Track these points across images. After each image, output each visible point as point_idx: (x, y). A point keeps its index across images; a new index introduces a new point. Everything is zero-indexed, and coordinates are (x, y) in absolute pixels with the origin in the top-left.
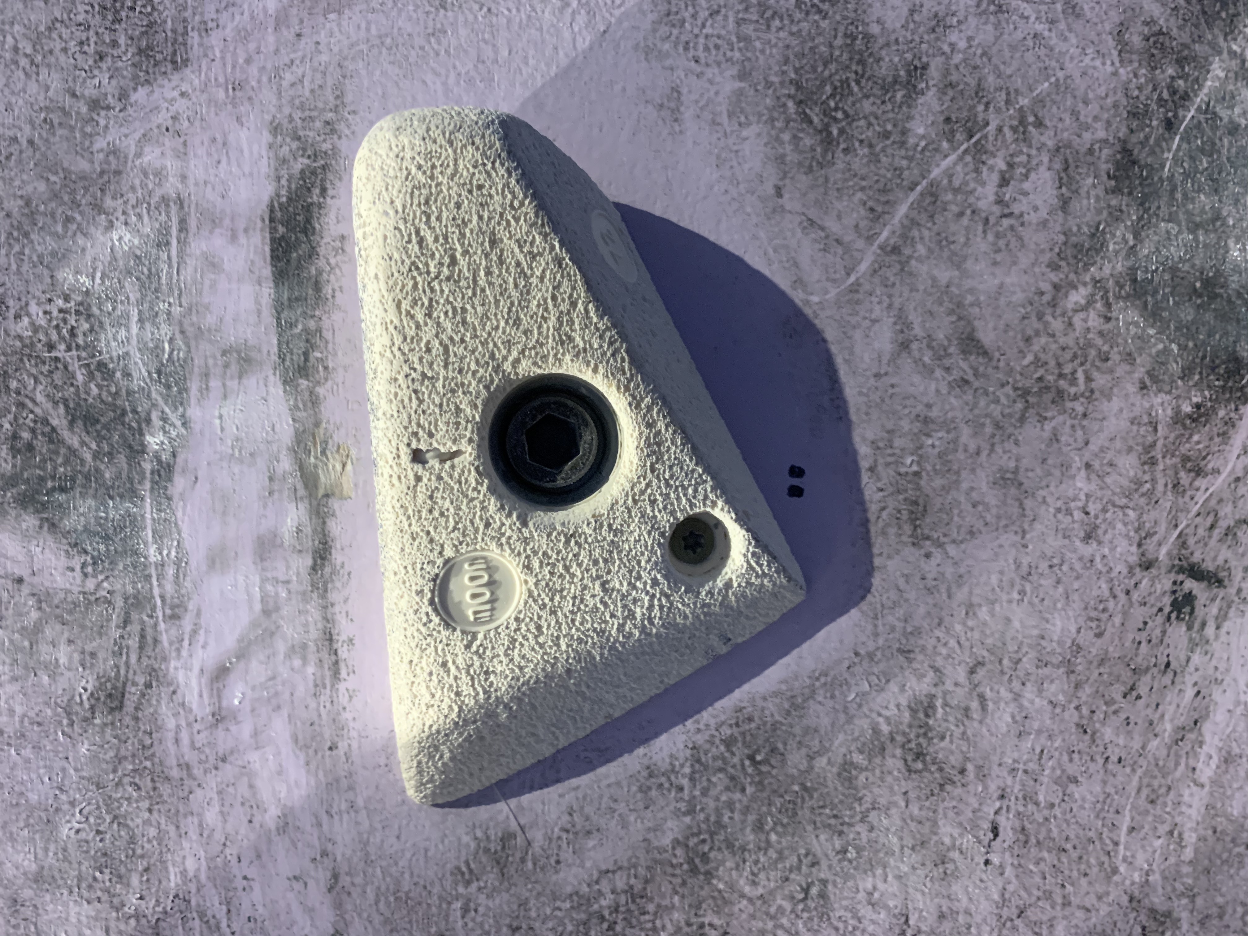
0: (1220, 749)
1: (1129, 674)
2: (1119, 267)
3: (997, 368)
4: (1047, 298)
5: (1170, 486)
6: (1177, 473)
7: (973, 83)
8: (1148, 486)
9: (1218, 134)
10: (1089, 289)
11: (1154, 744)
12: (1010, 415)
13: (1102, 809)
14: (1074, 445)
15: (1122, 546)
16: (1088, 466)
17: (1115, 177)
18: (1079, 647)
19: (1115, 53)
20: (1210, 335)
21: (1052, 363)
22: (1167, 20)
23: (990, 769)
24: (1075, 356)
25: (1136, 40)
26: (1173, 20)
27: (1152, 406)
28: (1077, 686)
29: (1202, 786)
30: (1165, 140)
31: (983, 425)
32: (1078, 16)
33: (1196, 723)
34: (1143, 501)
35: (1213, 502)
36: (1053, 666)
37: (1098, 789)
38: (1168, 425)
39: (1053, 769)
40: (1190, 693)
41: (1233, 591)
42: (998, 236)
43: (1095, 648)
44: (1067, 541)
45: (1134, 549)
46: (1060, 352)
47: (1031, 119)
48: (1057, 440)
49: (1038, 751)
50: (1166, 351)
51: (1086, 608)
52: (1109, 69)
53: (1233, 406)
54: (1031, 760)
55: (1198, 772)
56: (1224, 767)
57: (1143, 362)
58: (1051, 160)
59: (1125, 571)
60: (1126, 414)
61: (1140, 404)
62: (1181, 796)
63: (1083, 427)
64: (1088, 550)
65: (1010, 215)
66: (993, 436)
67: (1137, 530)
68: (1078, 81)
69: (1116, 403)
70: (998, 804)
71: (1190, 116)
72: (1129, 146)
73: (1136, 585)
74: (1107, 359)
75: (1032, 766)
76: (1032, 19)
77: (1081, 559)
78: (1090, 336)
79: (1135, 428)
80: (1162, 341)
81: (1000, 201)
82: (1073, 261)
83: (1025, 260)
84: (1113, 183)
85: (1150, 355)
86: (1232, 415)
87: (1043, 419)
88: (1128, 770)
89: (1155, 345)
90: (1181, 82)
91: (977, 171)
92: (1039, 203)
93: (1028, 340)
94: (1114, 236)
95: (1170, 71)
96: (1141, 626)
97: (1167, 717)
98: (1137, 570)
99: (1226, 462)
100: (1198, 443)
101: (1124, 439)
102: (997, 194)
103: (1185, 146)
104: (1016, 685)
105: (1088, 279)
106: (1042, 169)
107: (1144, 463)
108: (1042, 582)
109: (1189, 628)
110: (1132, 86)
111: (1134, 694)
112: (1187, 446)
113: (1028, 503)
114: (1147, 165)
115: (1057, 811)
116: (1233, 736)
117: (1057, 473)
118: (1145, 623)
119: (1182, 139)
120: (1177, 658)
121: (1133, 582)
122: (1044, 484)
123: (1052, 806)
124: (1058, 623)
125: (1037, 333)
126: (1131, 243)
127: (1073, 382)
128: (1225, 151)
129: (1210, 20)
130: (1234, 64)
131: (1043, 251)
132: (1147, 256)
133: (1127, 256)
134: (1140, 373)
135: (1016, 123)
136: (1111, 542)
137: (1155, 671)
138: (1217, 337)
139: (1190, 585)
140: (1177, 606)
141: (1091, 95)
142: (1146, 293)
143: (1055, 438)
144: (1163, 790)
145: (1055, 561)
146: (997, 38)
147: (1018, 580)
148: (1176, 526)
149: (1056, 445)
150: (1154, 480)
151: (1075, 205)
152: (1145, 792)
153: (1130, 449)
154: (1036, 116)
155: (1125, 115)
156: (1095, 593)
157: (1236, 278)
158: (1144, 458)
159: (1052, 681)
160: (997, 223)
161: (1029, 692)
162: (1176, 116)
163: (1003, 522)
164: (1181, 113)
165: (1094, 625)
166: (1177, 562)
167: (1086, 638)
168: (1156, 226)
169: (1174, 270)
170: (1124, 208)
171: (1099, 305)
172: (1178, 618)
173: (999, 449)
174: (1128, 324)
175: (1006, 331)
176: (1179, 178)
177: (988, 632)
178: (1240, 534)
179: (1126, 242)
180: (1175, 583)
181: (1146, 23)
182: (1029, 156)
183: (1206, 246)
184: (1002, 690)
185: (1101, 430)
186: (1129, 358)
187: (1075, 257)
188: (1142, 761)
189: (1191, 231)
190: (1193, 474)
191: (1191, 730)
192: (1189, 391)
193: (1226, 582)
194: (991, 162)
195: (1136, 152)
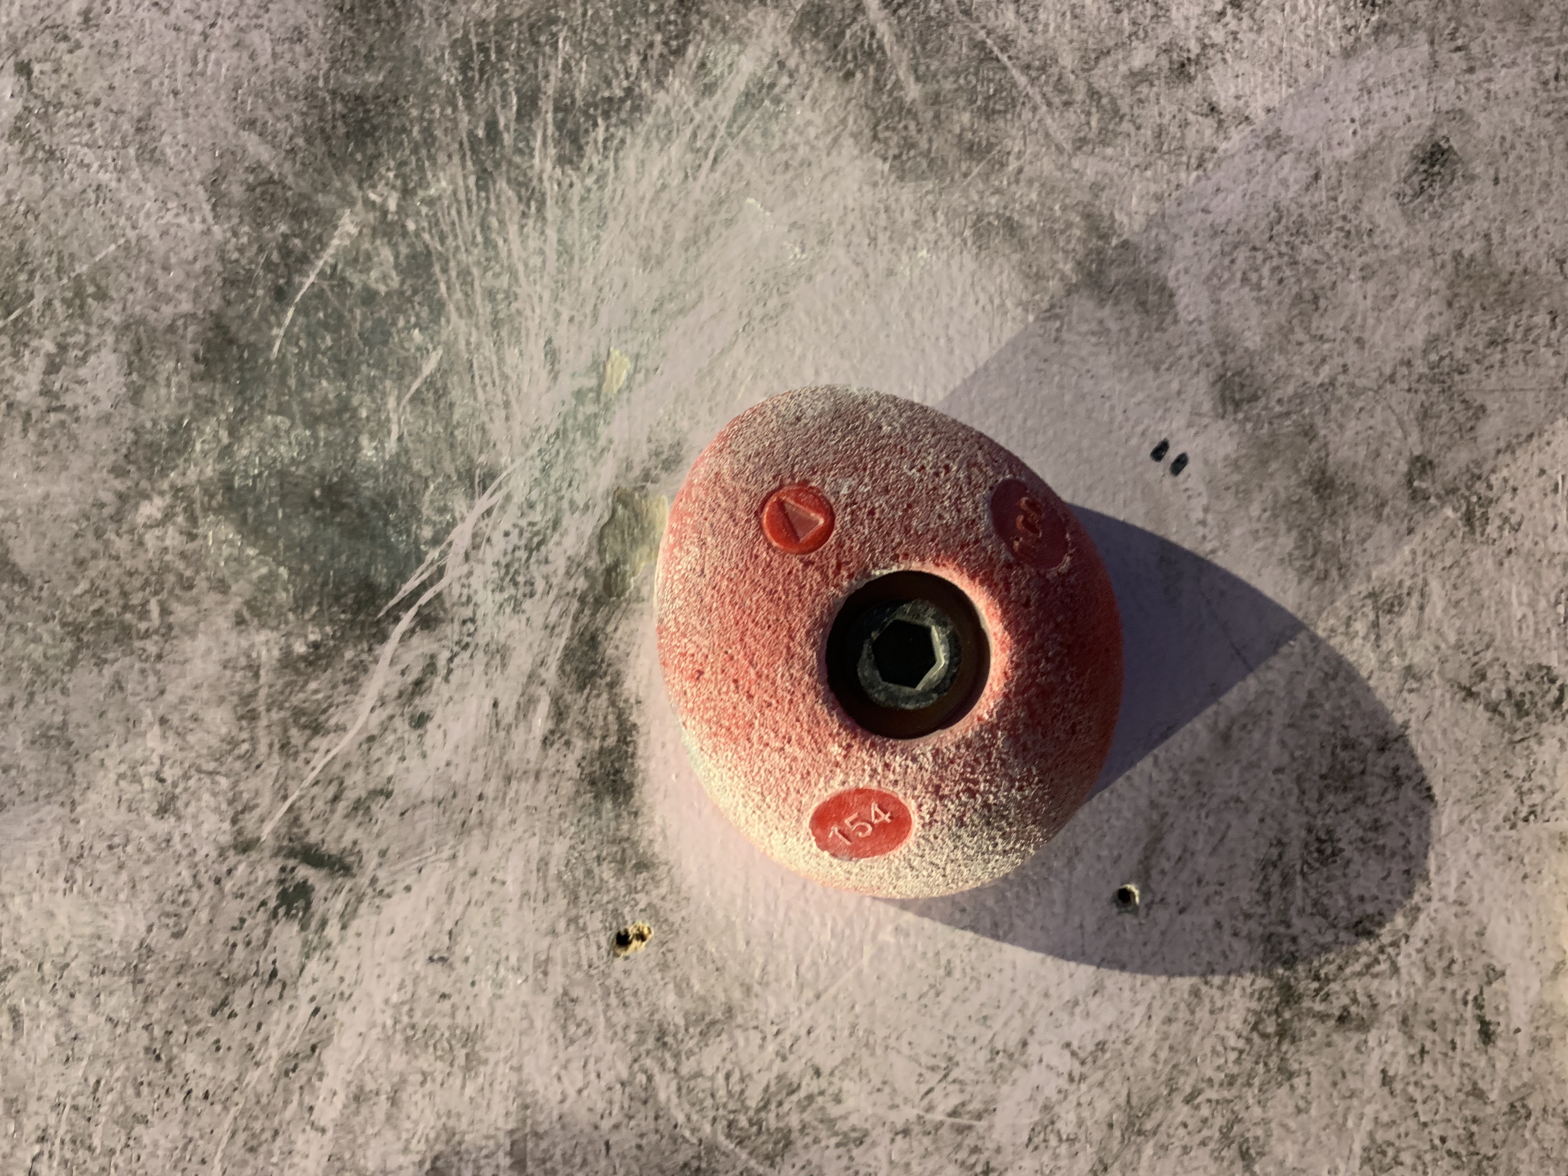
0: (349, 1084)
1: (219, 985)
2: (209, 472)
3: (39, 599)
4: (107, 512)
5: (277, 746)
6: (286, 730)
7: (14, 246)
8: (245, 747)
9: (348, 303)
10: (168, 499)
11: (253, 1076)
12: (56, 658)
13: (181, 1158)
14: (144, 695)
15: (210, 822)
16: (163, 721)
17: (206, 361)
18: (150, 951)
19: (207, 207)
20: (334, 554)
21: (115, 592)
22: (279, 166)
23: (26, 1104)
24: (147, 583)
25: (237, 191)
26: (287, 166)
27: (252, 646)
28: (147, 1000)
29: (323, 1131)
30: (274, 312)
31: (19, 669)
32: (157, 162)
33: (313, 1048)
34: (238, 765)
35: (336, 768)
36: (114, 973)
37: (175, 1131)
38: (275, 670)
39: (114, 1106)
40: (305, 1010)
41: (364, 881)
42: (42, 435)
43: (173, 951)
44: (133, 816)
45: (226, 825)
46: (125, 579)
47: (91, 289)
48: (121, 688)
49: (92, 1081)
50: (272, 576)
51: (160, 900)
52: (198, 226)
53: (365, 646)
54: (81, 1094)
55: (316, 1111)
56: (353, 1106)
57: (241, 589)
58: (117, 341)
59: (214, 854)
60: (215, 655)
61: (236, 643)
62: (292, 1142)
63: (157, 673)
64: (161, 827)
65: (61, 408)
66: (32, 683)
67: (230, 803)
68: (156, 242)
69: (202, 642)
70: (37, 1149)
71: (308, 282)
72: (225, 321)
73: (229, 872)
74: (191, 587)
75: (82, 1101)
76: (95, 166)
77: (152, 838)
78: (168, 558)
79: (228, 673)
80: (266, 563)
81: (46, 392)
82: (145, 465)
83: (78, 465)
84: (202, 367)
85: (250, 582)
86: (364, 656)
87: (101, 663)
88: (218, 1108)
89: (257, 568)
90: (297, 241)
91: (16, 355)
92: (101, 393)
93: (81, 563)
94: (201, 432)
95: (283, 228)
96: (236, 923)
97: (272, 1040)
98: (231, 853)
99: (355, 718)
100: (316, 692)
101: (212, 687)
102: (43, 382)
103: (301, 320)
104: (61, 997)
105: (165, 486)
106: (104, 352)
107: (241, 718)
108: (99, 866)
109: (304, 927)
110: (230, 246)
111: (227, 1011)
112: (301, 696)
113: (80, 767)
114: (248, 345)
115: (119, 1159)
116: (366, 1067)
117: (120, 729)
118: (242, 921)
119: (297, 311)
120: (287, 966)
121: (225, 869)
122: (101, 742)
123: (112, 1152)
124: (122, 919)
125: (95, 555)
126: (226, 440)
127: (144, 614)
128: (357, 325)
129: (340, 162)
130: (372, 217)
131: (104, 453)
132: (247, 458)
133: (220, 458)
134: (235, 603)
135: (69, 295)
136: (195, 817)
137: (257, 981)
138: (344, 558)
139: (304, 872)
140: (286, 899)
141: (173, 260)
142: (244, 504)
143: (118, 685)
144: (268, 1135)
145: (117, 840)
146: (46, 192)
147: (64, 865)
148: (285, 798)
149: (119, 695)
150: (253, 740)
151: (149, 396)
152: (241, 1137)
153: (222, 700)
154: (98, 287)
155: (219, 282)
156: (172, 881)
157: (370, 484)
158: (240, 711)
159: (111, 993)
160: (42, 419)
161: (80, 1006)
162: (289, 282)
163: (45, 791)
164: (297, 279)
165: (171, 921)
166: (285, 843)
167: (159, 938)
168: (261, 420)
169: (283, 475)
170: (217, 397)
171: (180, 519)
172: (287, 913)
173: (40, 699)
174: (218, 543)
175: (51, 553)
176: (291, 360)
177: (23, 930)
178: (374, 808)
179: (219, 441)
180: (283, 869)
181: (251, 170)
182: (87, 335)
183: (328, 444)
184: (42, 1004)
185: (182, 675)
186: (222, 586)
187: (150, 460)
188: (236, 1097)
189: (307, 425)
190: (308, 732)
191: (308, 1058)
192: (304, 626)
193: (355, 870)
194: (35, 343)
195: (233, 328)
